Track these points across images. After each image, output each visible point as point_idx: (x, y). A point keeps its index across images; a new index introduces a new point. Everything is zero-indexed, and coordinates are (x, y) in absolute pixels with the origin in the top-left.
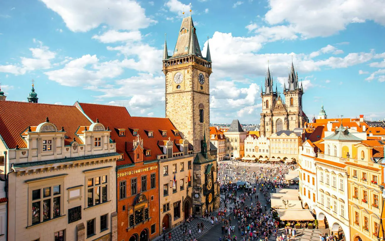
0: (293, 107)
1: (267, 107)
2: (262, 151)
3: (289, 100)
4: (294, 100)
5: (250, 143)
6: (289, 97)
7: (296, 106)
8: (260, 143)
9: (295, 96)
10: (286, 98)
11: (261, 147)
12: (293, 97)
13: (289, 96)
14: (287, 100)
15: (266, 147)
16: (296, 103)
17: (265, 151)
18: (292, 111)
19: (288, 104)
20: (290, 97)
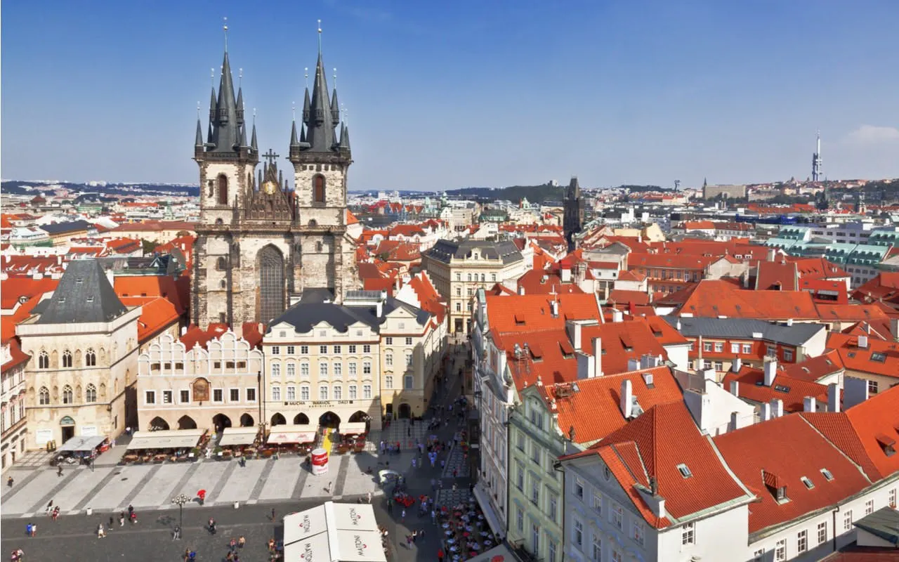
0: (324, 208)
1: (223, 198)
2: (226, 395)
3: (309, 184)
4: (327, 185)
5: (168, 366)
6: (309, 173)
7: (335, 205)
8: (217, 365)
9: (332, 172)
10: (297, 175)
11: (222, 380)
12: (323, 172)
13: (311, 168)
14: (301, 181)
15: (244, 381)
16: (333, 196)
17: (243, 395)
18: (319, 222)
19: (304, 195)
20: (314, 172)
